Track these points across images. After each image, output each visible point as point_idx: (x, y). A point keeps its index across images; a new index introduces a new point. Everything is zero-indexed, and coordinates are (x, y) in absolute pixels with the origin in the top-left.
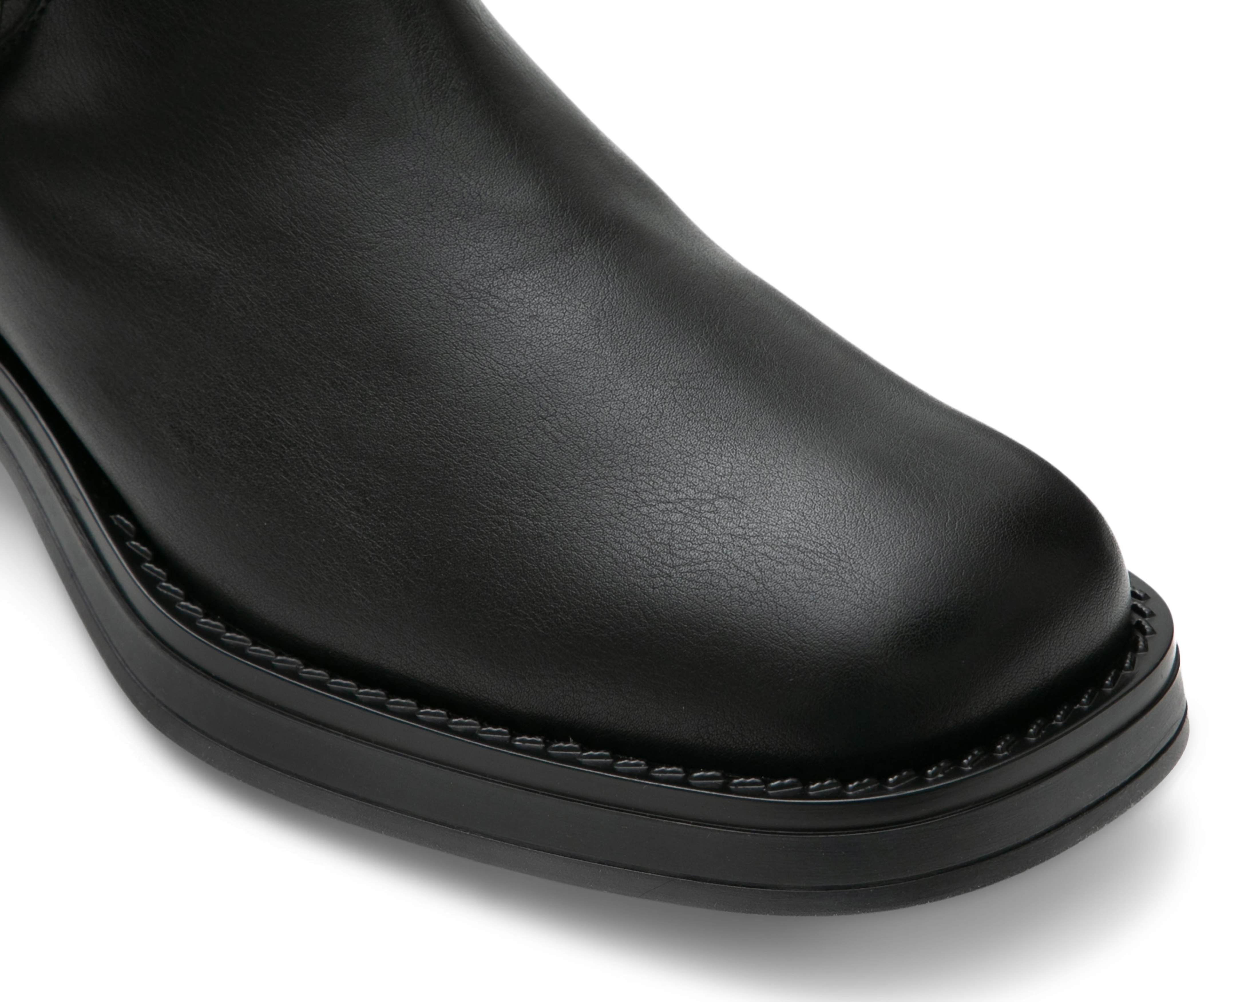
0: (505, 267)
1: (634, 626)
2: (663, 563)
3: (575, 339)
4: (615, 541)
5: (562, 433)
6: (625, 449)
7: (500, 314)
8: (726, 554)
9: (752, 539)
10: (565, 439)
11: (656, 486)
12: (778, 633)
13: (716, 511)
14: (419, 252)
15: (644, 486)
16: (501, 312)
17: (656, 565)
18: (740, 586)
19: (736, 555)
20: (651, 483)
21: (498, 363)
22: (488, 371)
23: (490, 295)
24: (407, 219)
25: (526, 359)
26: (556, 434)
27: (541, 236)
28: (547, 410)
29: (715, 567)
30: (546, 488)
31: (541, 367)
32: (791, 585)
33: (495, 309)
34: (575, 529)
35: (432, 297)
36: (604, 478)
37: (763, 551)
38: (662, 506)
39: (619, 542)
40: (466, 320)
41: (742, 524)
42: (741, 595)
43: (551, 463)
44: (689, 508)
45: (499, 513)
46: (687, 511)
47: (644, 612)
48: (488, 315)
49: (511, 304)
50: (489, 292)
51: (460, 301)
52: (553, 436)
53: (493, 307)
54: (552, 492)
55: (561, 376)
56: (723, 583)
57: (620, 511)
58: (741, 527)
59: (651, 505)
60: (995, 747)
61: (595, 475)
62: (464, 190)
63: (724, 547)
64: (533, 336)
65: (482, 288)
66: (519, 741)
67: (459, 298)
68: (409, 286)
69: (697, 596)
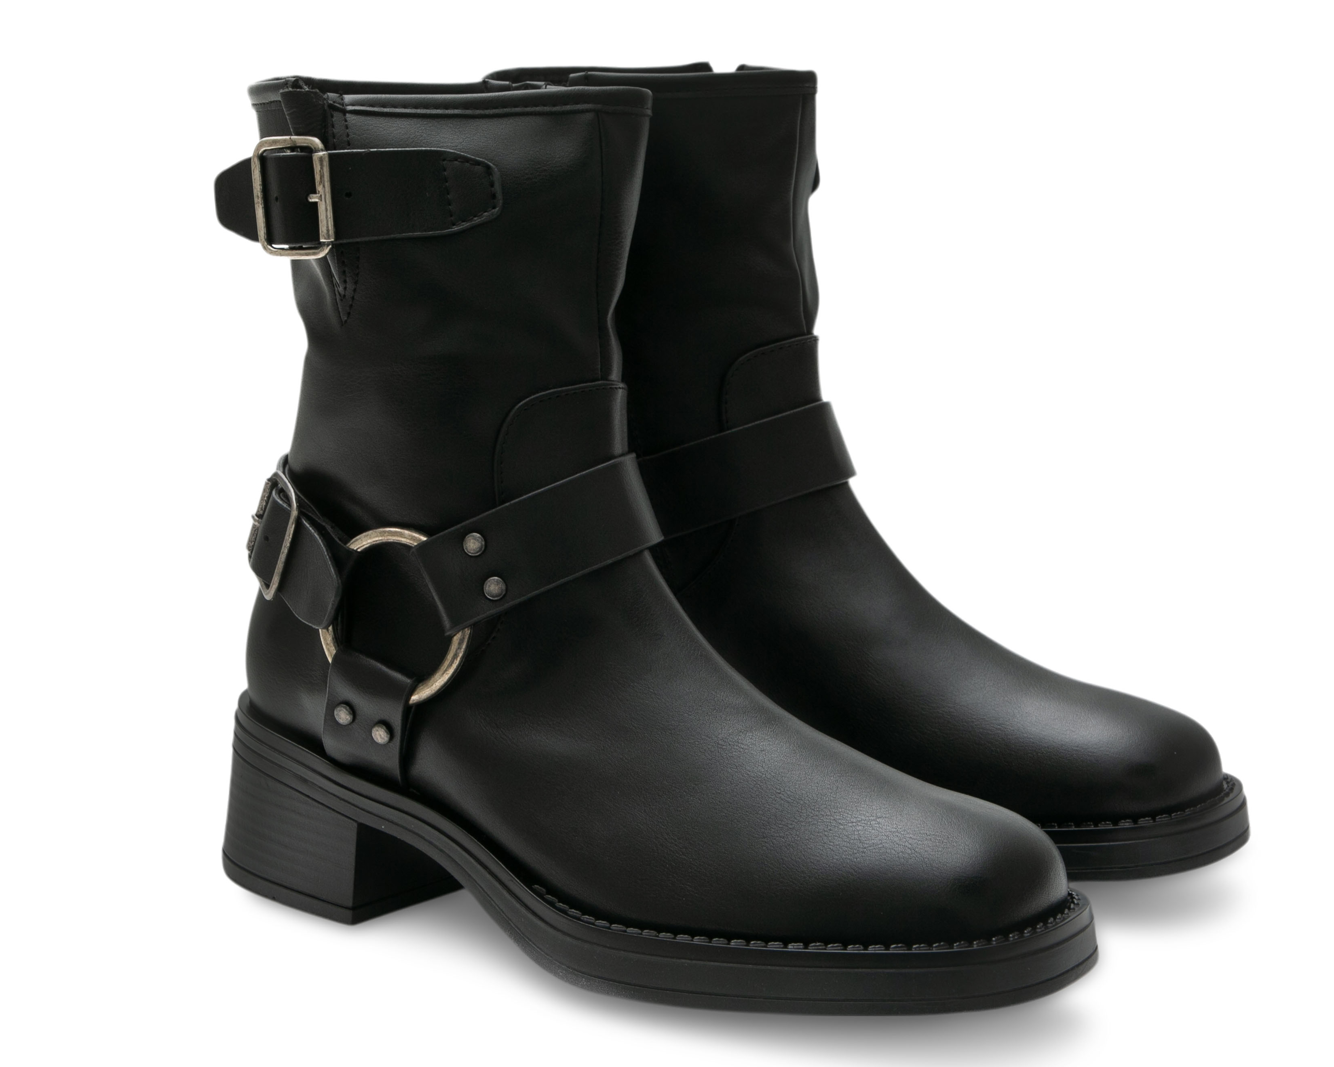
0: (743, 731)
1: (850, 877)
2: (859, 848)
3: (786, 759)
4: (830, 842)
5: (790, 799)
6: (824, 803)
7: (746, 751)
8: (891, 839)
9: (902, 833)
10: (792, 801)
11: (844, 817)
12: (927, 870)
13: (879, 823)
14: (699, 728)
15: (838, 817)
16: (746, 749)
17: (855, 849)
18: (902, 852)
19: (896, 839)
20: (842, 816)
21: (750, 771)
22: (746, 776)
23: (739, 743)
24: (690, 713)
25: (764, 769)
26: (787, 799)
27: (756, 717)
28: (780, 789)
29: (887, 845)
30: (788, 824)
31: (772, 771)
32: (927, 849)
33: (743, 749)
34: (807, 840)
35: (710, 747)
36: (817, 816)
37: (909, 837)
38: (850, 825)
39: (832, 842)
40: (729, 755)
41: (894, 827)
42: (904, 855)
43: (788, 812)
44: (865, 824)
45: (764, 838)
46: (864, 825)
47: (854, 870)
48: (740, 751)
49: (750, 746)
50: (738, 742)
51: (724, 747)
52: (786, 800)
53: (742, 748)
54: (791, 825)
55: (783, 774)
56: (893, 851)
57: (829, 829)
58: (895, 828)
59: (844, 825)
60: (1036, 927)
61: (812, 815)
62: (715, 699)
63: (888, 837)
64: (765, 759)
65: (734, 740)
66: (791, 946)
67: (723, 746)
68: (697, 743)
69: (881, 859)
